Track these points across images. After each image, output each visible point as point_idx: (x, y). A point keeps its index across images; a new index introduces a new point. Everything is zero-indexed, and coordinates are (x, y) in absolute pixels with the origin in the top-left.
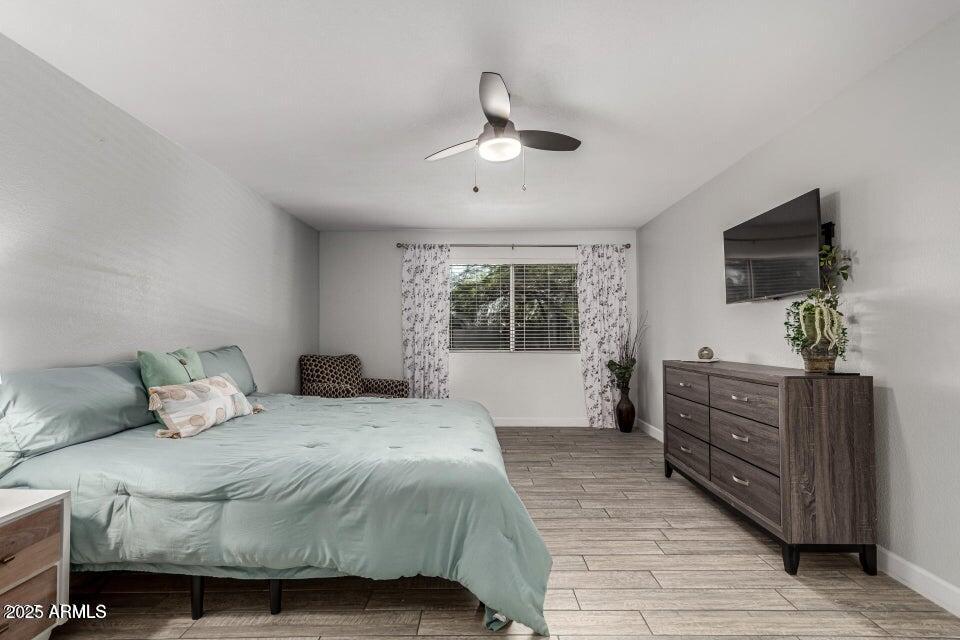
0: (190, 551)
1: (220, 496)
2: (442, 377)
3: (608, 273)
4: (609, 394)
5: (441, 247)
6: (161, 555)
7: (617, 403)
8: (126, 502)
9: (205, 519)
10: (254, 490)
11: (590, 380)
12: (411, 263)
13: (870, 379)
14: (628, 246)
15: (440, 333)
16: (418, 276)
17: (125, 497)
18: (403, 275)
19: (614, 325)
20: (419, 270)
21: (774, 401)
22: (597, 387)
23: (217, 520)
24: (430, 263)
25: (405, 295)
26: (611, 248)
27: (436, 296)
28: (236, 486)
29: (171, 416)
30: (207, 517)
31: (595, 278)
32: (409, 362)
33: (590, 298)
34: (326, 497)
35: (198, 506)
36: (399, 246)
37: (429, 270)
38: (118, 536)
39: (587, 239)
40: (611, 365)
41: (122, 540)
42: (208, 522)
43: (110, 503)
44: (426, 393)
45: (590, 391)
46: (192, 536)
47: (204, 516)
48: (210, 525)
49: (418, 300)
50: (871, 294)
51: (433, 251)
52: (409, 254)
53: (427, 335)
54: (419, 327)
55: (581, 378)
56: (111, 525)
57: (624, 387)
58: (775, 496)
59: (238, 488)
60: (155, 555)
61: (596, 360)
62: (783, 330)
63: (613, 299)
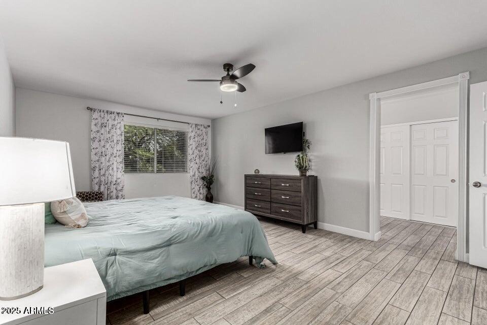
0: (157, 274)
1: (168, 243)
2: (119, 188)
3: (202, 137)
4: (201, 191)
5: (118, 114)
6: (142, 281)
7: (205, 195)
8: (115, 258)
9: (163, 257)
10: (183, 237)
11: (193, 186)
12: (97, 121)
13: (317, 177)
14: (209, 126)
15: (117, 163)
16: (103, 129)
17: (114, 257)
18: (92, 127)
19: (203, 161)
20: (103, 125)
21: (299, 184)
22: (197, 188)
23: (168, 256)
24: (111, 122)
25: (94, 139)
26: (202, 127)
27: (115, 142)
28: (174, 237)
29: (70, 215)
30: (164, 255)
31: (196, 139)
32: (96, 181)
33: (194, 148)
34: (211, 234)
35: (158, 251)
36: (88, 108)
37: (110, 126)
38: (114, 280)
39: (193, 121)
40: (203, 178)
41: (117, 281)
42: (164, 258)
43: (105, 262)
44: (109, 197)
45: (193, 191)
46: (158, 266)
47: (162, 255)
48: (166, 259)
49: (102, 143)
50: (315, 154)
51: (113, 116)
52: (95, 115)
53: (108, 164)
54: (103, 159)
55: (189, 185)
56: (108, 275)
57: (209, 188)
58: (300, 212)
59: (176, 238)
60: (139, 282)
61: (197, 176)
62: (294, 164)
63: (203, 149)
